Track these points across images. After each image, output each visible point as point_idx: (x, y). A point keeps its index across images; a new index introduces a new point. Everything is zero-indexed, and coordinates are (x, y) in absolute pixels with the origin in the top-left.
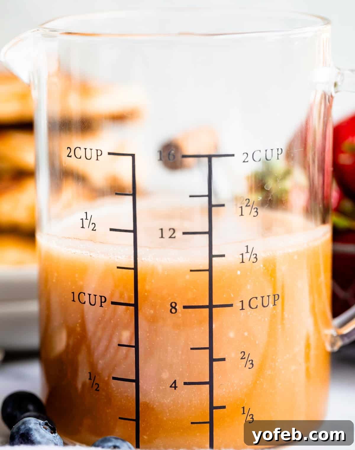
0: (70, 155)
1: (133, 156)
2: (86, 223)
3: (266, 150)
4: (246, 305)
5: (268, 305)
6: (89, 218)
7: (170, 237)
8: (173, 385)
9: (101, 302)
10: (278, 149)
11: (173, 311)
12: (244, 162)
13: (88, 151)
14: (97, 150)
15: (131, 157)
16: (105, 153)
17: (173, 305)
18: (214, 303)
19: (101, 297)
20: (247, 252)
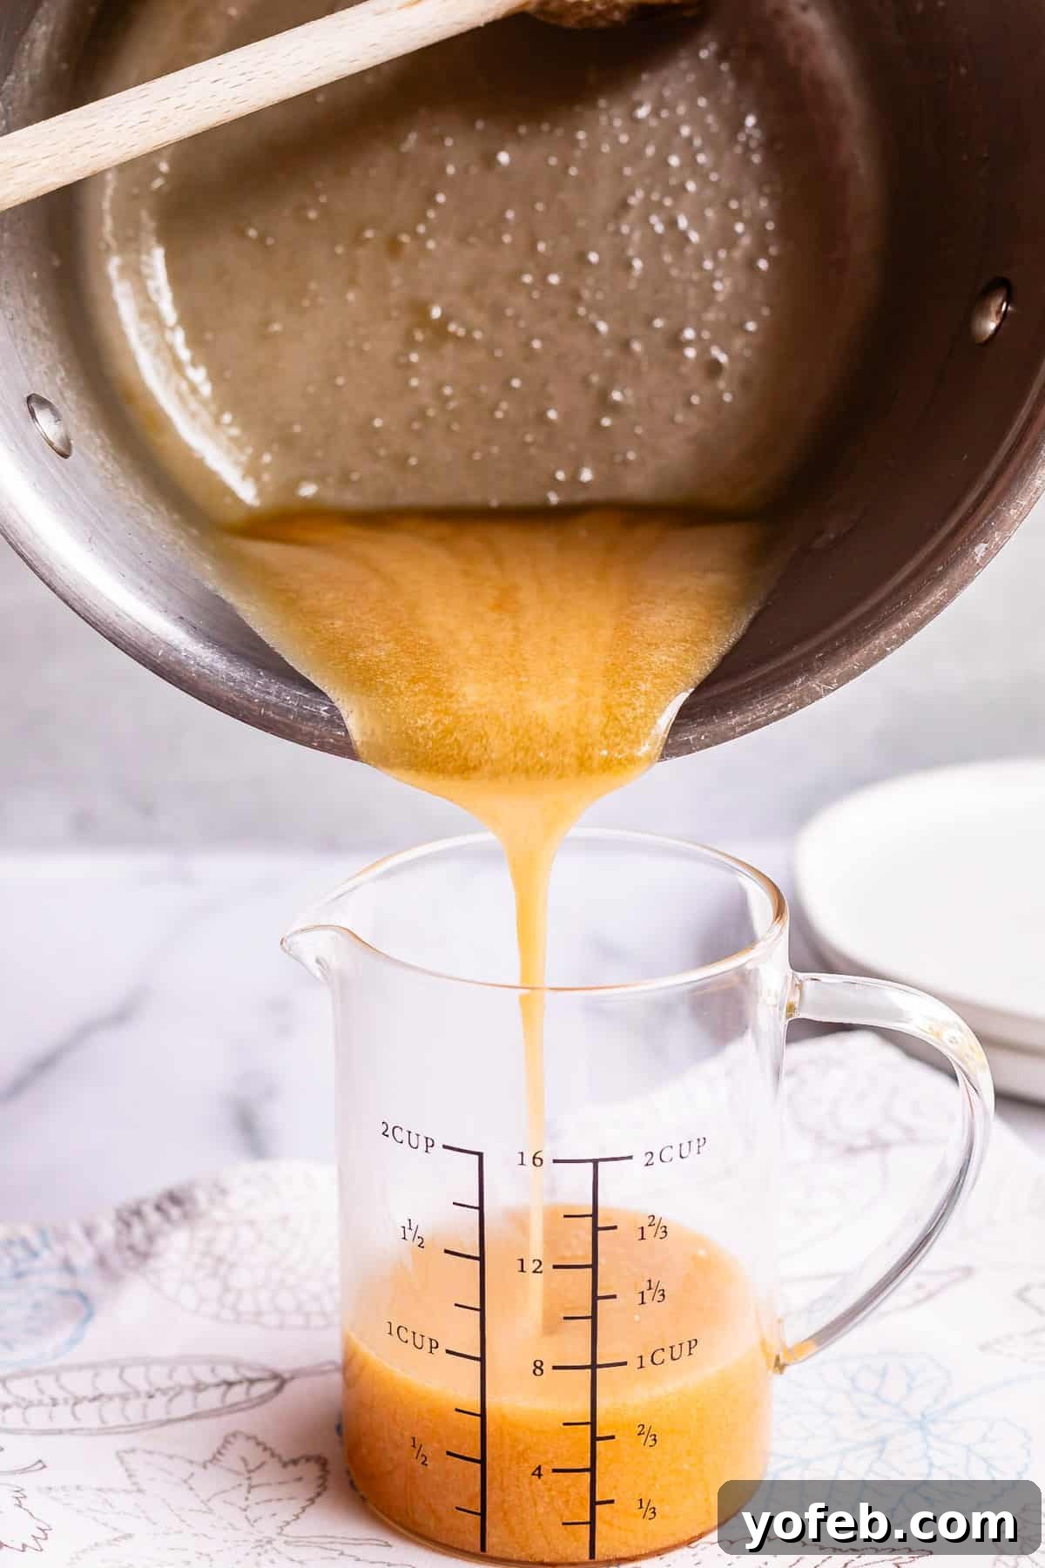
0: (386, 1133)
1: (480, 1155)
2: (409, 1234)
3: (681, 1145)
4: (647, 1360)
5: (680, 1356)
6: (413, 1227)
7: (535, 1272)
8: (537, 1472)
9: (431, 1348)
10: (699, 1140)
11: (538, 1372)
12: (647, 1165)
13: (413, 1137)
14: (427, 1138)
15: (476, 1157)
16: (438, 1145)
17: (538, 1364)
18: (599, 1362)
19: (431, 1340)
20: (650, 1289)
